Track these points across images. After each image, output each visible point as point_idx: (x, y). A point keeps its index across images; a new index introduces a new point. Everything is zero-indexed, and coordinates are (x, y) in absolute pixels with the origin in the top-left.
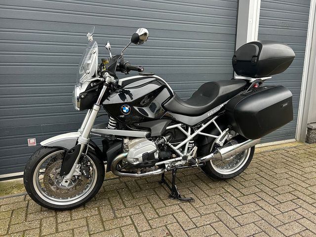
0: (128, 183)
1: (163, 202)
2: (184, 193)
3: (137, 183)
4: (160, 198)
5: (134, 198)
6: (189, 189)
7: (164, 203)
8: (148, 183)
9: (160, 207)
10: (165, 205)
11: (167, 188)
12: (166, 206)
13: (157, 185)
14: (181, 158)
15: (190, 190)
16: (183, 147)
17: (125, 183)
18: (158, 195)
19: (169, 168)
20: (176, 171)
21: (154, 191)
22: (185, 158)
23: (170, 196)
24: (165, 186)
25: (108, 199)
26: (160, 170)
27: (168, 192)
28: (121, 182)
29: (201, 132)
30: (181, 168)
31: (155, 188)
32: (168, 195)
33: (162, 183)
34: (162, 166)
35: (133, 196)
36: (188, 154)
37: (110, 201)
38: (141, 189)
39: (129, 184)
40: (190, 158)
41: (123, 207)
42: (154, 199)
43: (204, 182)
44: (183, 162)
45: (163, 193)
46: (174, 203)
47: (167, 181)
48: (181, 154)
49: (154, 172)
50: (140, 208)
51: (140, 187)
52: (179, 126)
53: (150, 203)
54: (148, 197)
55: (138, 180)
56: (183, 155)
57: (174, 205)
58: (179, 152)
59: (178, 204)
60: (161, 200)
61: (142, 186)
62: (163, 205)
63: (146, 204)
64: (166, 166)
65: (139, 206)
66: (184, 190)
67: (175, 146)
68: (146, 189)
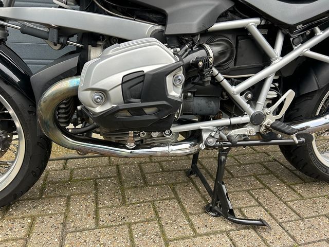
0: (122, 167)
1: (189, 220)
2: (240, 204)
3: (141, 170)
4: (183, 209)
5: (124, 203)
6: (251, 195)
7: (192, 225)
8: (163, 171)
9: (180, 235)
10: (194, 230)
11: (202, 188)
12: (197, 235)
13: (182, 177)
14: (246, 119)
15: (254, 197)
16: (256, 89)
17: (118, 166)
18: (180, 202)
19: (211, 140)
20: (228, 150)
21: (173, 190)
22: (257, 120)
23: (209, 209)
24: (198, 182)
25: (69, 198)
26: (187, 145)
27: (203, 197)
28: (110, 164)
29: (313, 49)
30: (244, 146)
31: (175, 184)
32: (204, 204)
33: (191, 173)
34: (195, 136)
35: (124, 197)
36: (267, 110)
37: (68, 205)
38: (146, 183)
39: (125, 169)
40: (270, 120)
41: (91, 223)
42: (169, 210)
43: (285, 183)
44: (250, 130)
45: (193, 199)
46: (217, 228)
47: (203, 172)
48: (247, 106)
49: (172, 147)
50: (130, 232)
51: (144, 178)
52: (252, 23)
53: (159, 221)
54: (157, 204)
55: (146, 163)
56: (252, 111)
57: (215, 233)
58: (242, 101)
59: (227, 233)
60: (186, 215)
61: (149, 177)
62: (189, 232)
63: (148, 221)
64: (205, 136)
65: (130, 225)
66: (241, 195)
67: (234, 83)
68: (157, 185)
